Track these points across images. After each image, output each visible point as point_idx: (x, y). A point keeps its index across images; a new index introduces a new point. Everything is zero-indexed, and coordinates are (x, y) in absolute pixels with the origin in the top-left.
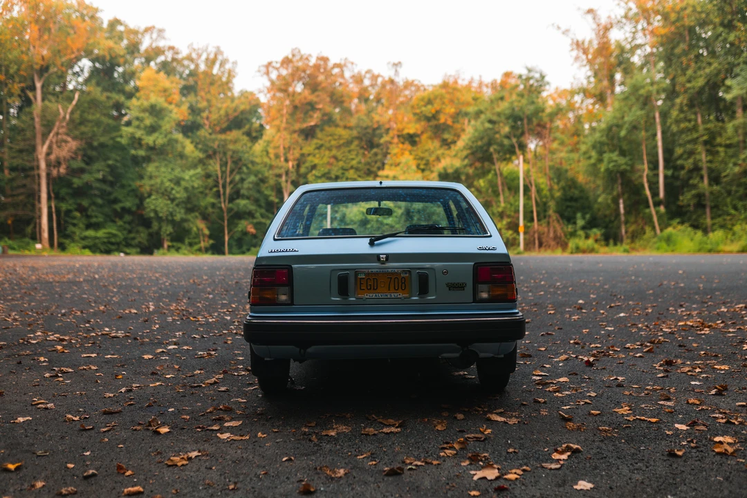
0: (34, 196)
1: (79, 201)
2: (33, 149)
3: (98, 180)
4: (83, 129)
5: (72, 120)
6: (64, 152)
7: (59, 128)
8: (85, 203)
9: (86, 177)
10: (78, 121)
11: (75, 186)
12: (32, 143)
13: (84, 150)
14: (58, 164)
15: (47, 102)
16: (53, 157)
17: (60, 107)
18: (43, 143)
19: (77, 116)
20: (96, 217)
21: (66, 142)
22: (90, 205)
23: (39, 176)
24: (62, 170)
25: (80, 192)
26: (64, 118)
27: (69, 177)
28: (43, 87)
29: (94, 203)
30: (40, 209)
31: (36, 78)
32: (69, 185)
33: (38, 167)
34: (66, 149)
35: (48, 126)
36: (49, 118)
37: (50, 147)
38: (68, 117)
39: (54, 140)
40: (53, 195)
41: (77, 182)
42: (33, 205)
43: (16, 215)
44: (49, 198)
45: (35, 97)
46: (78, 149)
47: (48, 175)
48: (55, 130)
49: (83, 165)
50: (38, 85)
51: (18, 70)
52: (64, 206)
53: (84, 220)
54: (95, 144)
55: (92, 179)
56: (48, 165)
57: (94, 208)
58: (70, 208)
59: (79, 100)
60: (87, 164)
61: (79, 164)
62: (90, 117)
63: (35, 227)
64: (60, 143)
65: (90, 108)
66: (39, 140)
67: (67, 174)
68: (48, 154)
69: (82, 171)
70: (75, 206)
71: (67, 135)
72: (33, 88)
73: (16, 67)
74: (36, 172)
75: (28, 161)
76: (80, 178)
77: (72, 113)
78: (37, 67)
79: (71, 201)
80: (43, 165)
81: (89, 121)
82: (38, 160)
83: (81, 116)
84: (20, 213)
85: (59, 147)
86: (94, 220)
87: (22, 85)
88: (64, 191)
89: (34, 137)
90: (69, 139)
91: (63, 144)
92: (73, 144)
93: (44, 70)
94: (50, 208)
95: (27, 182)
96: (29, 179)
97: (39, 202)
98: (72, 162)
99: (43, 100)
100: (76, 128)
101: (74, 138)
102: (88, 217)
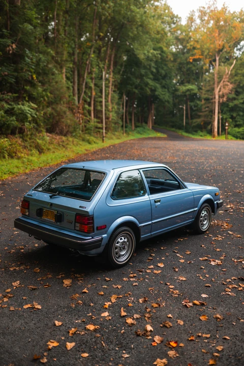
0: (212, 112)
1: (232, 114)
2: (213, 89)
3: (241, 103)
4: (236, 78)
5: (231, 74)
6: (226, 91)
7: (225, 78)
8: (235, 115)
9: (236, 102)
10: (234, 75)
11: (230, 106)
12: (213, 87)
13: (235, 88)
14: (223, 96)
15: (220, 67)
16: (221, 93)
17: (226, 68)
18: (218, 86)
19: (233, 72)
20: (239, 121)
21: (227, 85)
22: (237, 116)
23: (215, 102)
24: (225, 99)
25: (232, 109)
26: (228, 73)
27: (228, 103)
28: (219, 59)
29: (239, 115)
30: (214, 118)
31: (217, 55)
32: (228, 106)
33: (215, 98)
34: (227, 89)
35: (220, 78)
36: (221, 74)
37: (220, 89)
38: (230, 72)
39: (222, 85)
40: (220, 111)
41: (231, 104)
42: (212, 116)
43: (204, 121)
44: (219, 113)
45: (216, 65)
46: (233, 88)
47: (219, 102)
48: (223, 80)
49: (234, 96)
50: (217, 58)
51: (209, 52)
52: (225, 116)
53: (234, 123)
54: (241, 85)
55: (238, 103)
56: (219, 97)
57: (238, 117)
58: (227, 117)
59: (236, 64)
60: (237, 95)
61: (233, 95)
62: (240, 72)
63: (212, 126)
64: (224, 86)
65: (240, 67)
66: (216, 85)
67: (227, 101)
68: (219, 91)
69: (234, 99)
70: (230, 116)
71: (229, 82)
72: (215, 60)
73: (207, 51)
74: (214, 100)
75: (211, 95)
76: (232, 102)
77: (232, 71)
78: (217, 50)
79: (228, 114)
80: (217, 97)
81: (239, 74)
82: (215, 95)
83: (235, 71)
84: (206, 119)
85: (224, 88)
86: (238, 123)
87: (210, 59)
88: (225, 109)
89: (214, 84)
90: (229, 84)
91: (226, 86)
92: (231, 86)
93: (220, 51)
94: (219, 117)
95: (209, 105)
96: (210, 104)
97: (214, 115)
98: (229, 95)
99: (219, 65)
100: (232, 78)
101: (231, 83)
102: (236, 121)
